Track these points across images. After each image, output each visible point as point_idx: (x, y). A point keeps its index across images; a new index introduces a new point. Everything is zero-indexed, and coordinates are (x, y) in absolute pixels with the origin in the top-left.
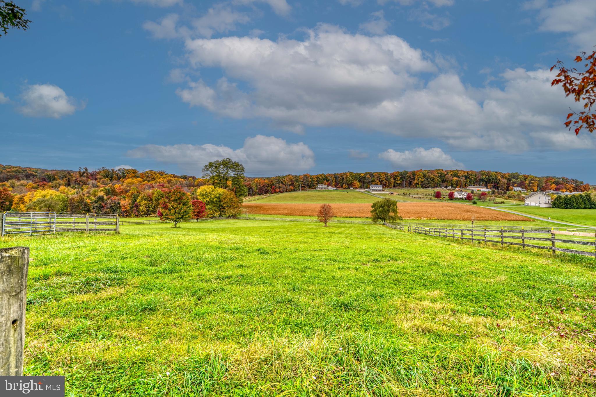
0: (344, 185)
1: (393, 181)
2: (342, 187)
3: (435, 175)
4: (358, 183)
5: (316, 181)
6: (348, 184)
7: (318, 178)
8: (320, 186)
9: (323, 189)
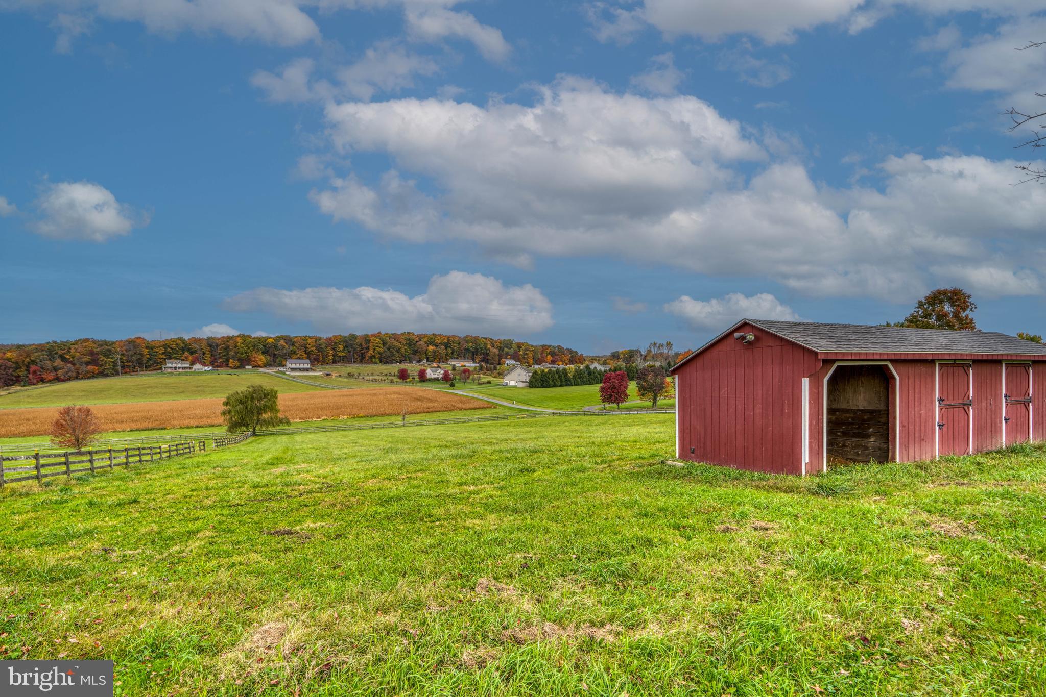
0: (231, 361)
1: (331, 352)
2: (227, 366)
3: (400, 342)
4: (262, 357)
5: (163, 354)
6: (239, 360)
7: (166, 346)
8: (170, 364)
9: (180, 371)
